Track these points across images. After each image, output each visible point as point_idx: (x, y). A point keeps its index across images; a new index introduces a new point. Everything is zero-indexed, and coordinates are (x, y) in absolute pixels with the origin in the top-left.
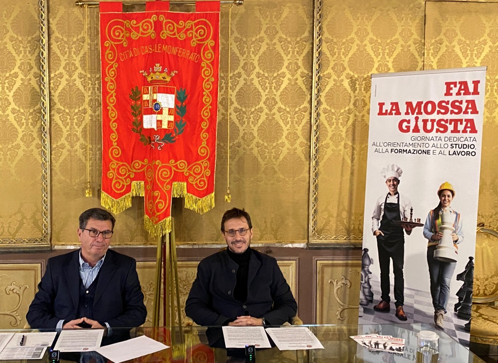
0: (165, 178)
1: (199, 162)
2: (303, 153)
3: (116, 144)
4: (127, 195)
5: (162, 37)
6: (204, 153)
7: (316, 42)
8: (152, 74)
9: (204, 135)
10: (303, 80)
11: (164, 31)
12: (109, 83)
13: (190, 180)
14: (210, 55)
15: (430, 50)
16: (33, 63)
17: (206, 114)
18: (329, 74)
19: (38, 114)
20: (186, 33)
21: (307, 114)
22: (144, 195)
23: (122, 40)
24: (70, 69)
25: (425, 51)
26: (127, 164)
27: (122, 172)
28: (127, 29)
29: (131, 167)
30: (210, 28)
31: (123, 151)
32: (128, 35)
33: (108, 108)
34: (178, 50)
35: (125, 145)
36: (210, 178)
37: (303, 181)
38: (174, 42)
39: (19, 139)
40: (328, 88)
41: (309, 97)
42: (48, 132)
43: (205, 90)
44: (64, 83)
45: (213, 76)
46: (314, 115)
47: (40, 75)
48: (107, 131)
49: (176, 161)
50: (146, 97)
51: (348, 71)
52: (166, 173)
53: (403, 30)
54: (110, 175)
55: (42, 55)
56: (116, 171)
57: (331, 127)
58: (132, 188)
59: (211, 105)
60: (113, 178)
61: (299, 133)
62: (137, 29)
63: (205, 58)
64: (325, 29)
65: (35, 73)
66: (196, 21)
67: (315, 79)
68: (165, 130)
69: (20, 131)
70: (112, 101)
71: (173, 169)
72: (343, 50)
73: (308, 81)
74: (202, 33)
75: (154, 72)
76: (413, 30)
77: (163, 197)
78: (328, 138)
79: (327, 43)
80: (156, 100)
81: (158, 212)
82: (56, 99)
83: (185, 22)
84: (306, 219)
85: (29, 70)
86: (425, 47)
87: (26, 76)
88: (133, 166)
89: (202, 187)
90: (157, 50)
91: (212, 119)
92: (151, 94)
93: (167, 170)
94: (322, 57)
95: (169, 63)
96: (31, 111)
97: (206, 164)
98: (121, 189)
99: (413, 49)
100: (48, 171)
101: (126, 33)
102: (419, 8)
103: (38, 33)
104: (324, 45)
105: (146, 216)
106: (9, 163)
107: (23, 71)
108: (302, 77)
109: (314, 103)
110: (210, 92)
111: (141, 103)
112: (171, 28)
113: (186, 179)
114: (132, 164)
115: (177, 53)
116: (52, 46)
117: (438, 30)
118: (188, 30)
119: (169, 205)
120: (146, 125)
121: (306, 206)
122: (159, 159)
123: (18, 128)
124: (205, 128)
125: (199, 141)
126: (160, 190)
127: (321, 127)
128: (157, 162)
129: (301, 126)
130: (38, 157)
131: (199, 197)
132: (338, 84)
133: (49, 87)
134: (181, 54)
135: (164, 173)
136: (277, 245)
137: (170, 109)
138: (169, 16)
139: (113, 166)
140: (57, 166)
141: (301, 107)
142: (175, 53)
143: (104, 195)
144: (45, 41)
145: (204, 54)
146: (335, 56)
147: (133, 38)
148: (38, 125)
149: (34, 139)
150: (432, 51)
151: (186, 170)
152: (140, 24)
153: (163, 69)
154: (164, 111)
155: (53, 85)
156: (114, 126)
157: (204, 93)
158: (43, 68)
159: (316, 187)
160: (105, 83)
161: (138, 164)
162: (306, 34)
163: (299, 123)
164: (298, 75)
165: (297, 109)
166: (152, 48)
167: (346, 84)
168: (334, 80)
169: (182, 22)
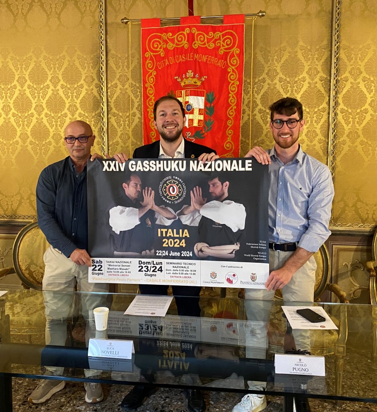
1: (225, 155)
2: (321, 149)
5: (194, 47)
6: (229, 148)
7: (334, 48)
8: (185, 79)
9: (229, 132)
10: (322, 84)
11: (196, 42)
12: (149, 89)
14: (235, 61)
16: (94, 76)
17: (231, 114)
18: (346, 77)
19: (99, 117)
20: (214, 42)
21: (325, 114)
23: (160, 51)
24: (123, 80)
28: (164, 41)
30: (236, 38)
33: (148, 110)
34: (207, 57)
38: (204, 51)
40: (345, 90)
41: (328, 98)
42: (106, 132)
43: (230, 92)
44: (118, 92)
45: (238, 80)
46: (332, 115)
47: (100, 85)
51: (364, 74)
57: (348, 126)
59: (236, 105)
61: (318, 131)
62: (172, 41)
63: (232, 65)
64: (342, 38)
66: (224, 32)
67: (333, 82)
68: (195, 127)
70: (151, 104)
72: (359, 56)
73: (327, 84)
74: (229, 43)
75: (187, 78)
78: (345, 136)
79: (344, 49)
80: (188, 102)
82: (112, 105)
83: (214, 33)
85: (92, 82)
87: (89, 87)
90: (190, 59)
91: (237, 118)
92: (183, 98)
94: (340, 62)
95: (199, 69)
96: (93, 114)
97: (231, 157)
101: (163, 45)
104: (342, 51)
107: (87, 82)
108: (321, 81)
109: (332, 103)
110: (234, 94)
112: (202, 39)
115: (207, 60)
116: (109, 62)
118: (216, 40)
124: (231, 125)
125: (224, 137)
127: (338, 125)
129: (320, 124)
132: (355, 87)
133: (107, 95)
134: (210, 61)
137: (200, 110)
138: (199, 28)
141: (320, 108)
142: (205, 60)
144: (104, 57)
145: (230, 60)
146: (352, 61)
147: (169, 49)
148: (99, 126)
152: (175, 36)
153: (194, 75)
154: (195, 112)
155: (110, 93)
157: (230, 95)
158: (102, 80)
160: (145, 89)
162: (325, 42)
163: (317, 122)
164: (317, 79)
165: (316, 110)
166: (185, 57)
167: (362, 86)
168: (351, 83)
169: (211, 33)
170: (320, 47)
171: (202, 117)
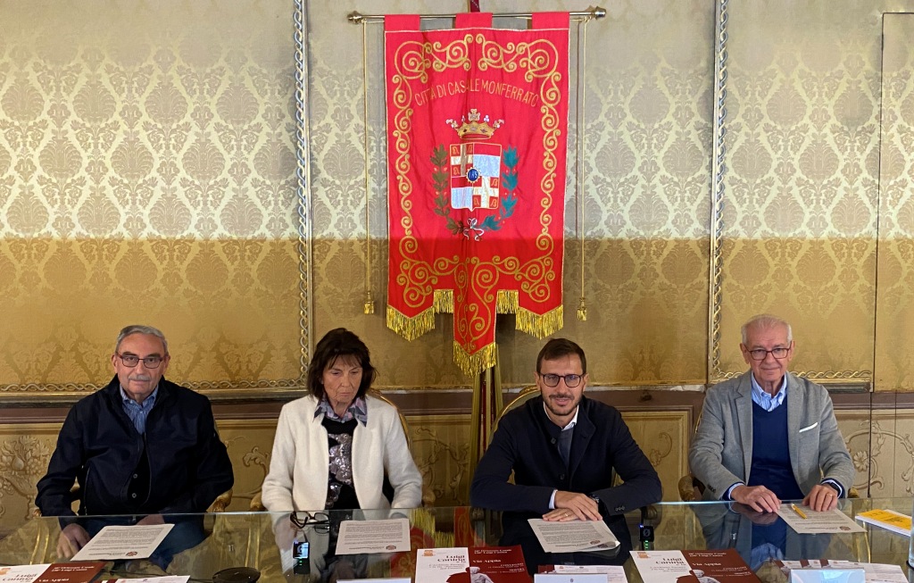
0: (486, 284)
1: (539, 260)
2: (699, 246)
3: (410, 232)
4: (427, 311)
5: (482, 70)
6: (544, 246)
7: (719, 76)
8: (465, 125)
9: (545, 218)
10: (699, 135)
11: (484, 59)
12: (400, 139)
13: (524, 286)
14: (554, 95)
15: (890, 88)
16: (285, 111)
17: (548, 186)
18: (739, 124)
19: (293, 188)
20: (517, 61)
21: (704, 187)
22: (452, 311)
23: (419, 74)
24: (343, 117)
25: (884, 90)
26: (426, 263)
27: (420, 275)
28: (426, 56)
29: (433, 269)
30: (554, 54)
31: (420, 243)
32: (428, 65)
33: (398, 177)
34: (505, 87)
35: (423, 234)
36: (556, 284)
37: (699, 289)
38: (500, 75)
39: (263, 225)
40: (736, 146)
41: (708, 159)
42: (308, 215)
43: (546, 148)
44: (332, 139)
45: (558, 128)
46: (716, 188)
47: (296, 127)
48: (397, 212)
49: (502, 259)
50: (455, 161)
51: (767, 120)
53: (850, 58)
54: (401, 280)
55: (300, 96)
56: (409, 274)
57: (741, 206)
58: (435, 299)
59: (555, 172)
60: (405, 286)
61: (693, 215)
62: (442, 56)
63: (547, 100)
64: (731, 56)
65: (288, 124)
66: (533, 43)
67: (717, 132)
68: (486, 210)
70: (403, 166)
71: (498, 269)
72: (758, 89)
73: (707, 135)
74: (542, 62)
75: (467, 122)
76: (865, 59)
77: (483, 312)
78: (737, 223)
79: (734, 77)
80: (472, 165)
81: (475, 336)
82: (320, 165)
83: (516, 45)
84: (704, 346)
85: (279, 120)
86: (883, 84)
87: (274, 129)
88: (437, 266)
89: (542, 298)
90: (474, 88)
91: (558, 194)
92: (463, 156)
93: (489, 272)
94: (727, 99)
95: (491, 109)
96: (283, 182)
97: (548, 262)
98: (418, 302)
99: (863, 86)
100: (309, 276)
101: (426, 62)
102: (874, 24)
104: (730, 79)
105: (456, 344)
106: (249, 263)
107: (269, 121)
108: (698, 130)
109: (716, 169)
110: (553, 152)
111: (449, 170)
112: (494, 54)
113: (516, 286)
114: (435, 265)
115: (504, 92)
116: (313, 84)
117: (902, 58)
118: (520, 57)
119: (492, 325)
120: (456, 204)
121: (705, 328)
122: (476, 256)
123: (262, 208)
124: (547, 207)
125: (537, 228)
126: (476, 301)
127: (727, 206)
128: (474, 260)
129: (696, 204)
130: (294, 255)
131: (537, 312)
132: (752, 140)
133: (310, 146)
134: (509, 94)
135: (486, 276)
136: (661, 388)
137: (492, 179)
138: (491, 36)
139: (405, 267)
140: (322, 267)
141: (696, 176)
142: (500, 93)
143: (391, 311)
144: (303, 74)
145: (544, 93)
146: (748, 98)
147: (436, 70)
148: (294, 205)
149: (288, 226)
150: (893, 90)
151: (517, 272)
152: (448, 48)
153: (482, 118)
154: (484, 182)
155: (316, 142)
156: (406, 205)
157: (545, 154)
158: (300, 117)
159: (719, 298)
160: (392, 140)
161: (443, 263)
162: (703, 64)
163: (692, 201)
164: (690, 126)
165: (690, 179)
166: (465, 86)
167: (763, 139)
168: (747, 134)
169: (510, 45)
170: (696, 71)
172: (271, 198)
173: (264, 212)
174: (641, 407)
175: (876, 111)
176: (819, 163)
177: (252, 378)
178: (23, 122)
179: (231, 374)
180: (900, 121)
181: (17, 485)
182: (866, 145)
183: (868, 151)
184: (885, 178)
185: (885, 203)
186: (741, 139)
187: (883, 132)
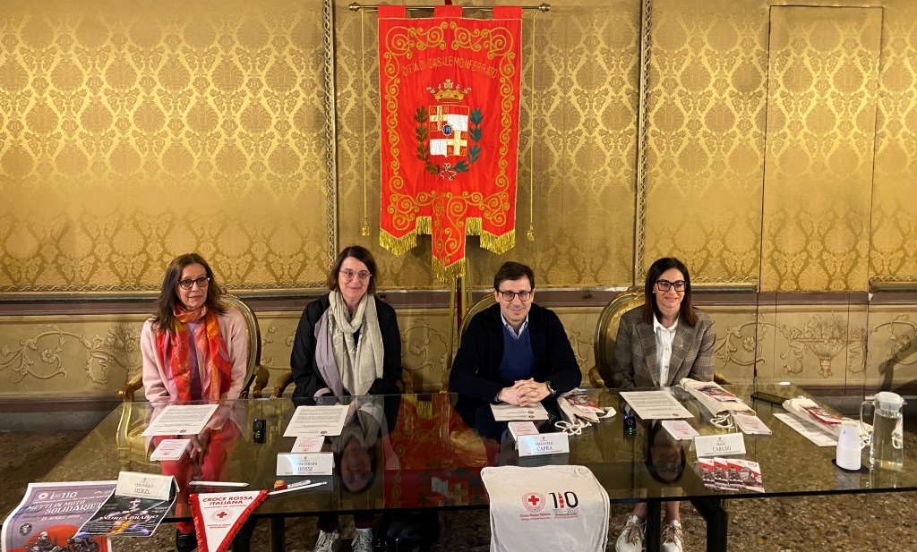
0: (458, 213)
1: (497, 194)
2: (628, 182)
3: (397, 173)
4: (411, 232)
5: (455, 49)
6: (502, 184)
7: (644, 53)
8: (441, 91)
9: (503, 163)
10: (629, 98)
11: (456, 41)
12: (390, 102)
13: (486, 215)
14: (509, 69)
15: (775, 62)
16: (316, 79)
17: (504, 138)
18: (659, 91)
19: (322, 139)
20: (481, 43)
21: (633, 138)
22: (431, 233)
23: (405, 51)
25: (770, 65)
26: (410, 197)
27: (405, 206)
28: (412, 38)
29: (416, 201)
30: (510, 38)
31: (406, 181)
32: (412, 45)
33: (389, 131)
34: (472, 63)
35: (408, 175)
36: (510, 213)
37: (628, 215)
38: (468, 54)
39: (300, 168)
40: (657, 107)
41: (636, 117)
42: (334, 160)
43: (504, 110)
44: (352, 103)
45: (513, 94)
46: (641, 139)
47: (325, 94)
48: (387, 157)
49: (470, 193)
50: (432, 118)
51: (680, 87)
52: (459, 207)
53: (744, 40)
54: (391, 210)
55: (328, 71)
56: (397, 205)
57: (661, 152)
58: (417, 224)
59: (510, 127)
60: (393, 214)
61: (624, 159)
62: (424, 39)
63: (505, 74)
64: (654, 39)
65: (319, 92)
66: (494, 30)
67: (643, 96)
68: (457, 157)
69: (303, 158)
70: (393, 123)
71: (467, 202)
72: (675, 63)
73: (635, 99)
74: (501, 44)
75: (444, 90)
76: (756, 41)
77: (455, 235)
78: (657, 165)
79: (656, 55)
80: (446, 122)
81: (449, 252)
82: (343, 121)
83: (481, 31)
84: (632, 258)
85: (312, 89)
86: (770, 60)
87: (308, 95)
88: (419, 200)
89: (500, 224)
90: (448, 64)
91: (512, 145)
92: (439, 115)
93: (460, 204)
94: (651, 70)
95: (461, 79)
96: (315, 135)
97: (505, 196)
98: (404, 226)
99: (755, 61)
100: (335, 205)
101: (411, 43)
102: (763, 14)
103: (321, 46)
104: (653, 57)
105: (434, 257)
106: (290, 195)
107: (305, 89)
108: (628, 95)
109: (642, 124)
110: (509, 113)
111: (428, 126)
112: (465, 38)
113: (480, 214)
114: (417, 198)
115: (471, 67)
116: (338, 61)
117: (784, 40)
118: (483, 40)
119: (462, 245)
120: (433, 152)
121: (632, 245)
122: (450, 191)
123: (300, 155)
124: (504, 155)
125: (496, 169)
126: (450, 226)
127: (649, 152)
128: (448, 195)
129: (626, 151)
130: (324, 190)
131: (496, 234)
132: (669, 103)
133: (335, 108)
134: (475, 68)
135: (457, 207)
136: (598, 289)
137: (462, 133)
138: (461, 23)
139: (394, 200)
140: (344, 197)
142: (468, 67)
143: (383, 232)
144: (331, 54)
145: (502, 68)
146: (666, 70)
147: (419, 49)
148: (323, 152)
149: (319, 167)
150: (777, 64)
151: (481, 204)
152: (428, 33)
153: (455, 86)
154: (456, 135)
155: (340, 105)
156: (395, 152)
157: (503, 114)
158: (328, 86)
159: (643, 222)
160: (384, 102)
161: (424, 196)
162: (633, 44)
163: (623, 148)
164: (622, 93)
165: (621, 132)
166: (442, 61)
167: (678, 102)
168: (665, 98)
169: (476, 31)
170: (627, 50)
171: (465, 143)
172: (306, 147)
173: (302, 158)
174: (584, 303)
175: (764, 81)
176: (720, 119)
177: (292, 280)
178: (122, 90)
179: (277, 279)
180: (782, 88)
181: (119, 359)
182: (756, 106)
183: (757, 111)
184: (770, 132)
185: (770, 151)
186: (661, 102)
187: (769, 97)
